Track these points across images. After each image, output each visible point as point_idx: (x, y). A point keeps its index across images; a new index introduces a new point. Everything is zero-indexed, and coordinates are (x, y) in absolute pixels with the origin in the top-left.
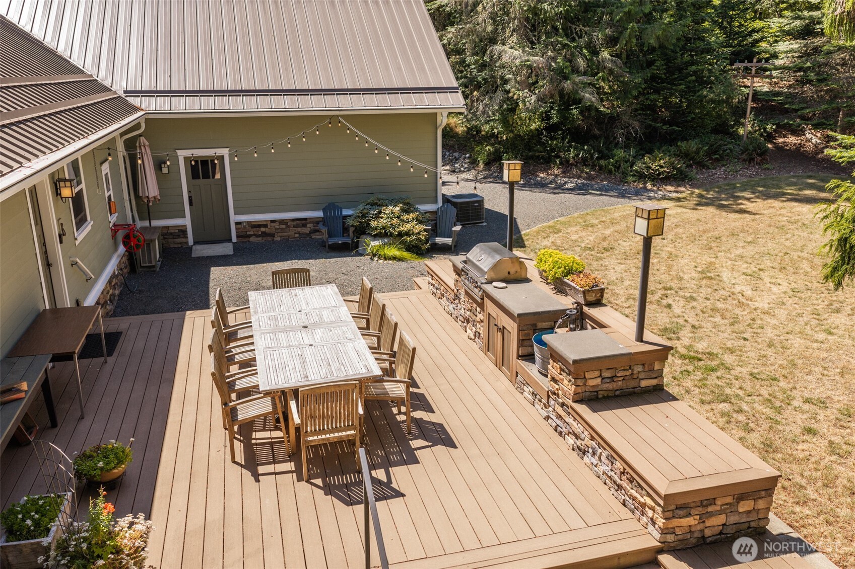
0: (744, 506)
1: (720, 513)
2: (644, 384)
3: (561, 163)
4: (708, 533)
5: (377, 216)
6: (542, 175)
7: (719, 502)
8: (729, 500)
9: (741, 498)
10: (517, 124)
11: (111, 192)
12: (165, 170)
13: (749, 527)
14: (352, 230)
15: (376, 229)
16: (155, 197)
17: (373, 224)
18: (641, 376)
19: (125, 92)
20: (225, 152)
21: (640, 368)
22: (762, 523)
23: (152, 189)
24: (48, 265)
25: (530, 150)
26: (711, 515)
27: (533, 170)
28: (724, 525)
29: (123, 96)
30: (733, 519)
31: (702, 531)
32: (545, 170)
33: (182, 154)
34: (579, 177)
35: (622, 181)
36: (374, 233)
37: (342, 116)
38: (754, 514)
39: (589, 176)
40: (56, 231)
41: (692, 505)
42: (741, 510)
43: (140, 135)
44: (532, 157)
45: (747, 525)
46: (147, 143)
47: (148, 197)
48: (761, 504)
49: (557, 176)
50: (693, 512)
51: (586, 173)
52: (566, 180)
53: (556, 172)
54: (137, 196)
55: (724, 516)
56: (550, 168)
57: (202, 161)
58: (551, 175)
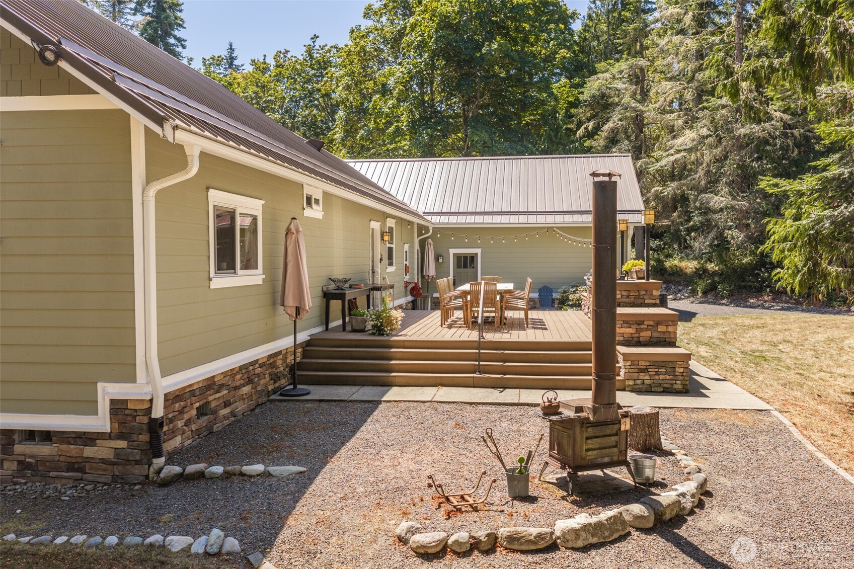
0: (661, 328)
1: (647, 330)
2: (647, 301)
3: (770, 291)
4: (641, 339)
5: (574, 292)
6: (752, 301)
7: (645, 323)
8: (651, 323)
9: (658, 324)
10: (731, 259)
11: (407, 263)
12: (441, 261)
13: (665, 341)
14: (557, 302)
15: (573, 300)
16: (433, 277)
17: (571, 297)
18: (646, 297)
19: (424, 213)
20: (478, 251)
21: (644, 292)
22: (673, 340)
23: (431, 271)
24: (373, 272)
25: (743, 281)
26: (642, 330)
27: (745, 297)
28: (650, 337)
29: (422, 215)
30: (655, 335)
31: (638, 337)
32: (756, 297)
33: (452, 251)
34: (787, 302)
35: (827, 305)
36: (571, 303)
37: (556, 227)
38: (667, 334)
39: (797, 302)
40: (379, 257)
41: (631, 323)
42: (659, 330)
43: (428, 238)
44: (745, 287)
45: (664, 339)
46: (432, 243)
47: (428, 276)
48: (670, 329)
49: (766, 302)
50: (632, 326)
51: (795, 300)
52: (774, 304)
53: (766, 298)
54: (423, 276)
55: (650, 332)
56: (762, 296)
57: (464, 257)
58: (761, 300)
